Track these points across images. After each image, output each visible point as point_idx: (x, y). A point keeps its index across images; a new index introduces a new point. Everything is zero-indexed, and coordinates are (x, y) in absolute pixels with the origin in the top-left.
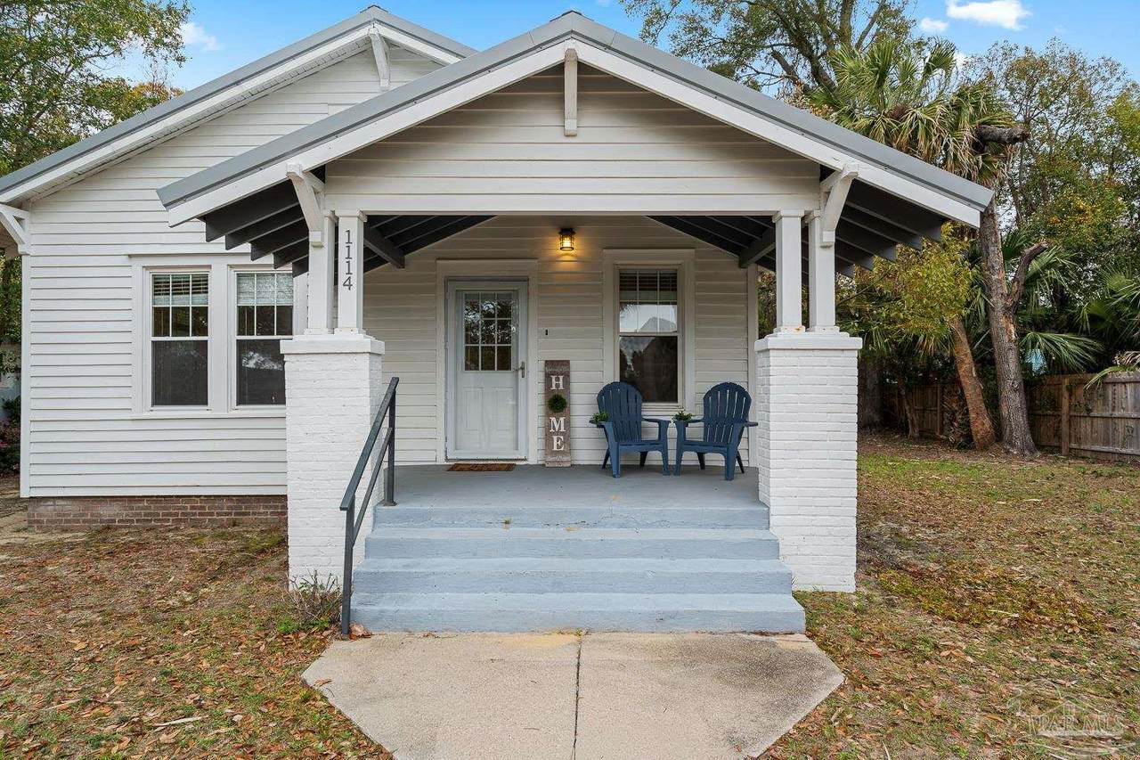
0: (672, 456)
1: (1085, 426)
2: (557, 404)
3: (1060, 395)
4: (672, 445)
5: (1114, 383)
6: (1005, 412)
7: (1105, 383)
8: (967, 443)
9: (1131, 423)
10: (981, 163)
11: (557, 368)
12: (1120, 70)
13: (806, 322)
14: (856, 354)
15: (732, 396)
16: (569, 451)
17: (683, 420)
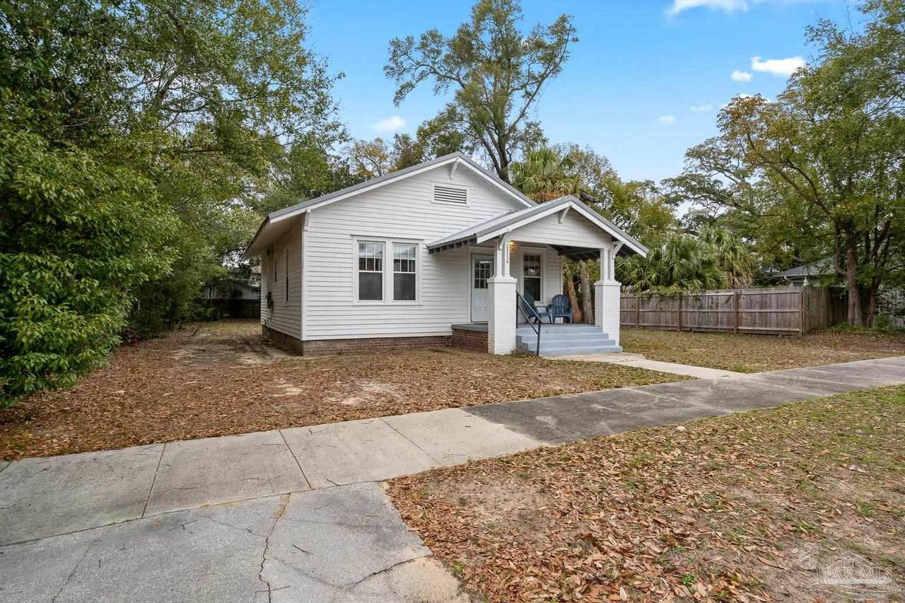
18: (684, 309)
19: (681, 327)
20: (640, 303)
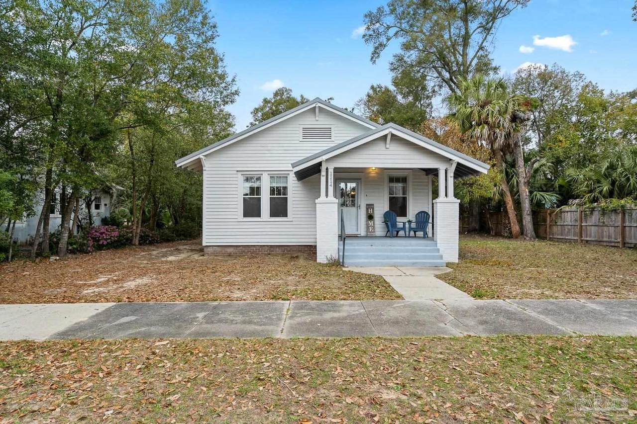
0: (407, 233)
1: (555, 229)
2: (370, 217)
3: (546, 217)
4: (407, 230)
5: (564, 212)
6: (524, 224)
7: (561, 212)
8: (511, 236)
9: (569, 227)
10: (514, 126)
11: (370, 206)
12: (583, 77)
13: (446, 195)
14: (458, 204)
15: (424, 215)
16: (374, 232)
17: (410, 222)
18: (627, 224)
19: (624, 243)
20: (583, 217)
